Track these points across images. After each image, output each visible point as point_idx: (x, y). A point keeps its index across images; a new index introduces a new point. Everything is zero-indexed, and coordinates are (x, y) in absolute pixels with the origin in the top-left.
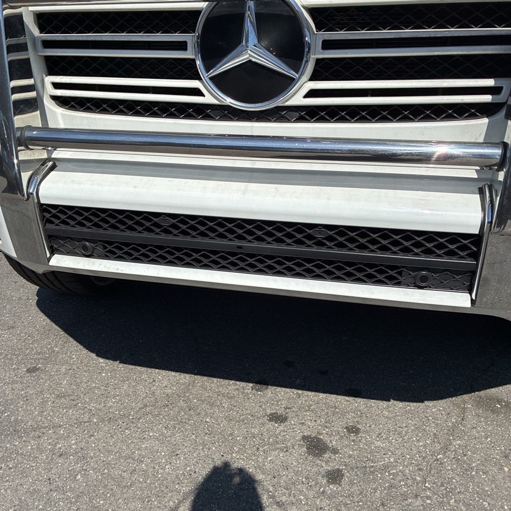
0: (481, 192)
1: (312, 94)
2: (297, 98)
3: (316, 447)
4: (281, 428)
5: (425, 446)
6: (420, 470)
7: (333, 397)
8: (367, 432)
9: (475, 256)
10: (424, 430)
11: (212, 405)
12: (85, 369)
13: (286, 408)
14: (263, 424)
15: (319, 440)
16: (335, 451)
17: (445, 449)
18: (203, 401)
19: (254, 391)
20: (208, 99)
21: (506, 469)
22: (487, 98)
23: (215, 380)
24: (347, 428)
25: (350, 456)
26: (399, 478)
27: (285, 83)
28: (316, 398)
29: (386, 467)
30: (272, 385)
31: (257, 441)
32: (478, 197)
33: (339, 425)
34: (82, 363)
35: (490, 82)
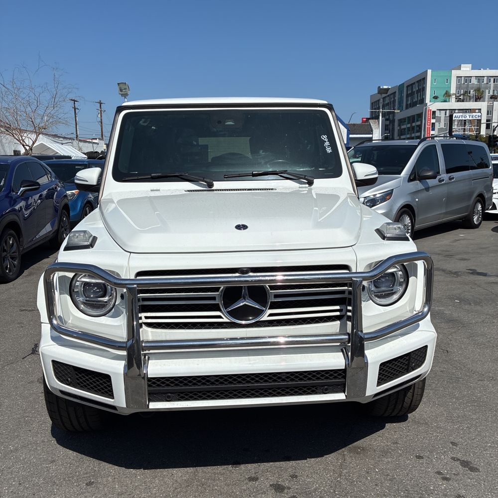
0: (343, 352)
1: (271, 315)
2: (265, 318)
3: (279, 488)
4: (257, 483)
5: (330, 476)
6: (331, 487)
7: (277, 464)
8: (301, 476)
9: (345, 377)
10: (328, 469)
11: (214, 480)
12: (124, 476)
13: (255, 473)
14: (247, 483)
15: (279, 485)
16: (289, 488)
17: (340, 475)
18: (208, 479)
19: (234, 468)
20: (225, 320)
21: (369, 478)
22: (338, 313)
23: (209, 467)
24: (290, 476)
25: (297, 489)
26: (323, 493)
27: (260, 312)
28: (269, 465)
29: (315, 490)
30: (242, 464)
31: (248, 492)
32: (342, 353)
33: (286, 476)
34: (120, 473)
35: (338, 307)
